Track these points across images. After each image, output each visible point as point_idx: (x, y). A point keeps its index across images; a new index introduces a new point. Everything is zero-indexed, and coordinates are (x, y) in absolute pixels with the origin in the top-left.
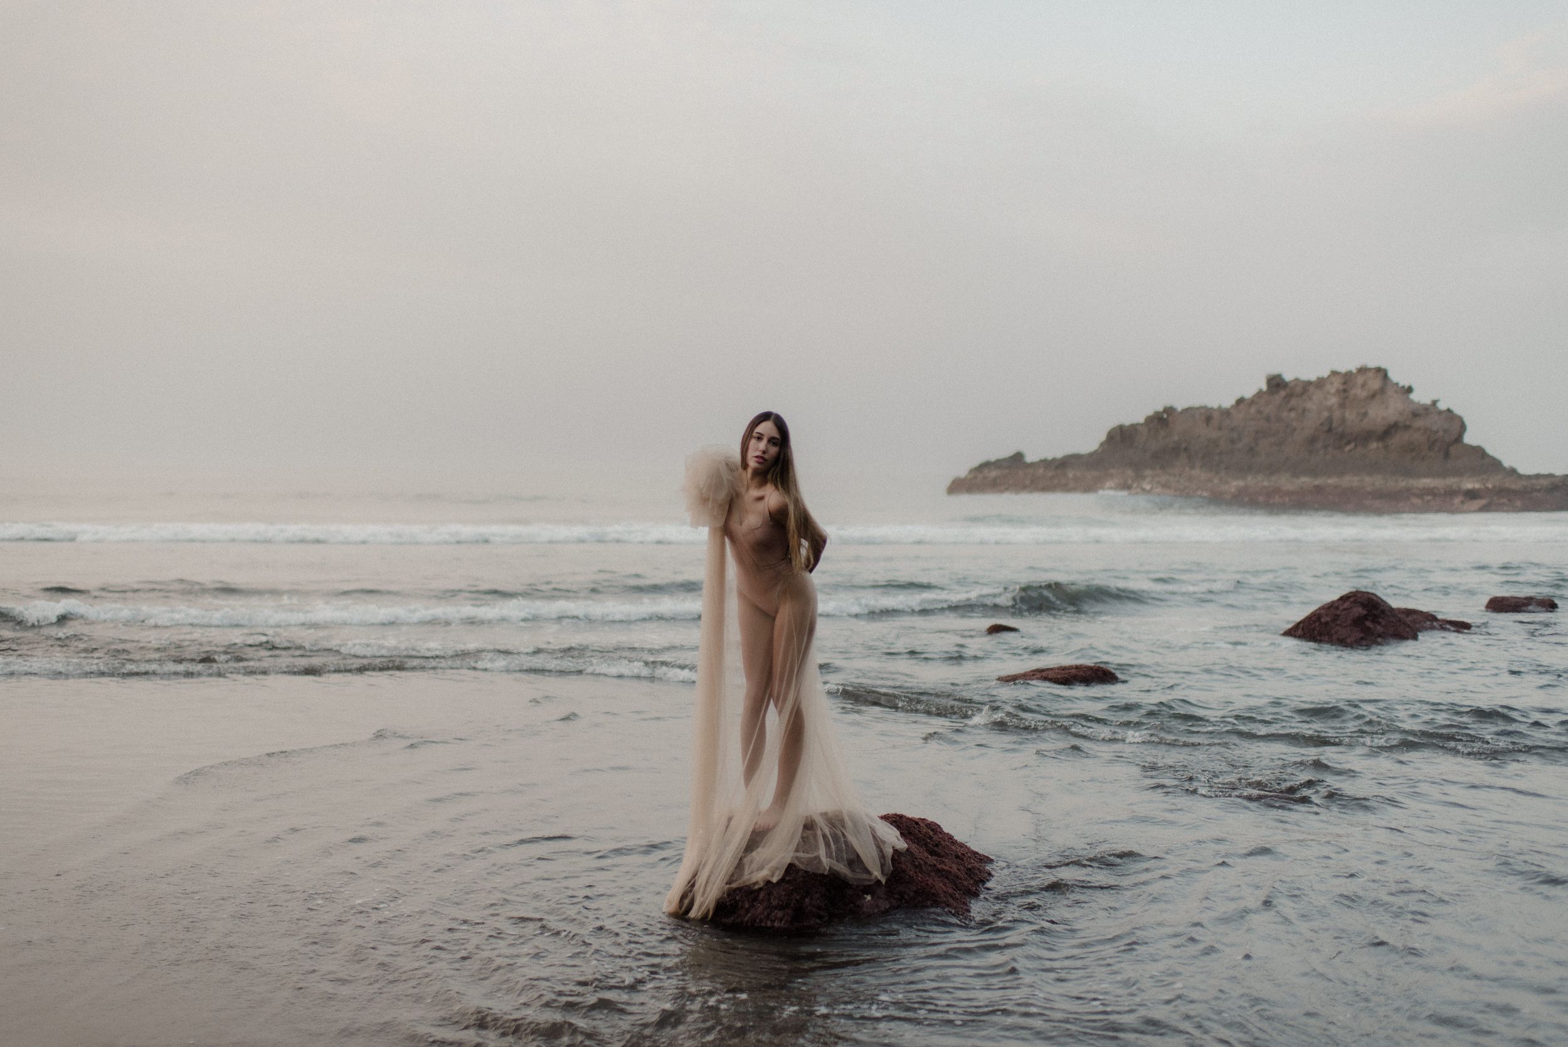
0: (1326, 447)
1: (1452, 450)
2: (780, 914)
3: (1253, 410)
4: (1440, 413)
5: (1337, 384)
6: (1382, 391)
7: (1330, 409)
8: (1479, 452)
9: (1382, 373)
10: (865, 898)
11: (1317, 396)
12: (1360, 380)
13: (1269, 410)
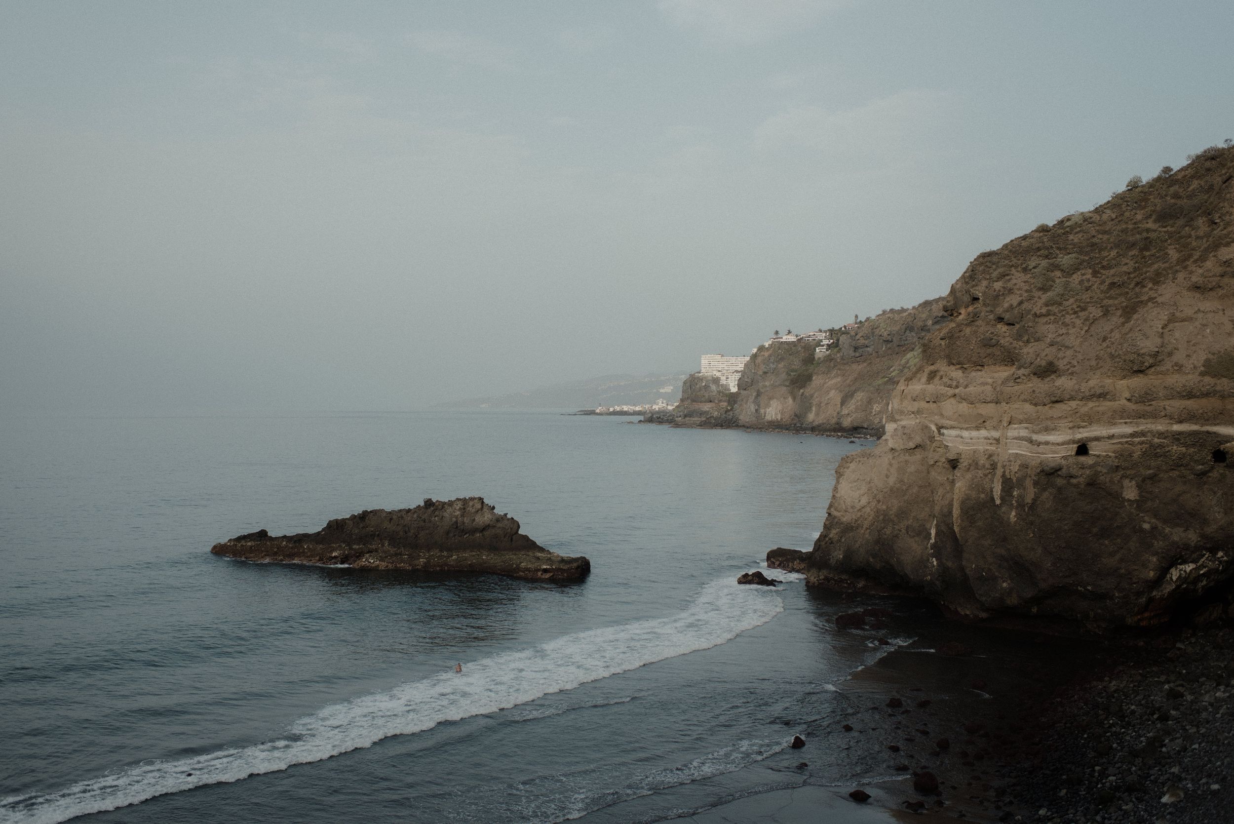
0: (455, 536)
1: (514, 537)
3: (415, 516)
4: (508, 519)
5: (459, 505)
6: (482, 508)
7: (456, 517)
8: (526, 538)
9: (481, 500)
11: (449, 510)
12: (471, 503)
13: (425, 516)
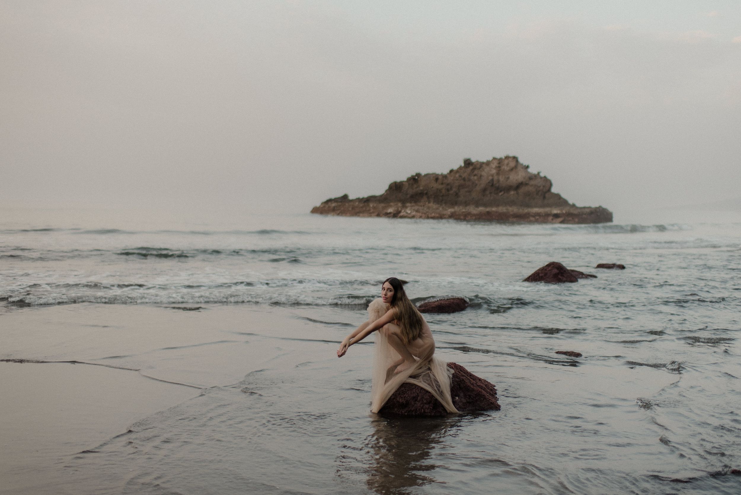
0: (491, 193)
1: (547, 195)
2: (427, 406)
3: (457, 175)
4: (541, 178)
5: (495, 165)
6: (516, 167)
7: (492, 176)
8: (558, 196)
9: (515, 158)
10: (456, 398)
11: (487, 169)
12: (506, 162)
13: (465, 175)
